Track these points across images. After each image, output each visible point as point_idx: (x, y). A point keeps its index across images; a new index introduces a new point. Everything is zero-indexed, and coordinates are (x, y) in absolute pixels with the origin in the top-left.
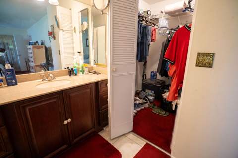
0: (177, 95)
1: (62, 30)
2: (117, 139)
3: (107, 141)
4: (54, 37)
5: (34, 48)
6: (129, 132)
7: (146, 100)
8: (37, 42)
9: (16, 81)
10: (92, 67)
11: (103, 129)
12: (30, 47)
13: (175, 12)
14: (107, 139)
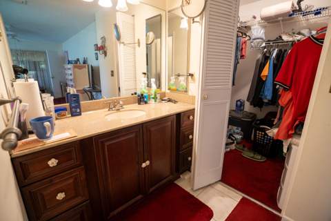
0: (293, 132)
1: (123, 43)
2: (201, 191)
3: (189, 193)
4: (105, 54)
5: (75, 67)
6: (216, 182)
7: (232, 139)
8: (78, 60)
9: (80, 109)
10: (165, 93)
11: (180, 177)
12: (70, 66)
13: (277, 16)
14: (188, 189)
